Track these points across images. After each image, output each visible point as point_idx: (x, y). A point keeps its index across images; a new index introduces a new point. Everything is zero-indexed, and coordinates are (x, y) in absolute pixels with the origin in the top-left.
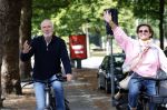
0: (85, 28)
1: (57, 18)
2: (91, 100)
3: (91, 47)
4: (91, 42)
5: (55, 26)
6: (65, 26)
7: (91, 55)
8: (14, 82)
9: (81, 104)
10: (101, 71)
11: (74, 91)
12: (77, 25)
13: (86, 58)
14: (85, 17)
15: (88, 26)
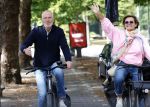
0: (84, 16)
1: (57, 6)
2: (91, 89)
3: (91, 35)
4: (91, 30)
5: (55, 14)
6: (65, 14)
7: (92, 43)
8: (14, 71)
9: (81, 93)
10: (101, 59)
11: (74, 80)
12: (77, 13)
13: (86, 46)
14: (84, 4)
15: (88, 13)
